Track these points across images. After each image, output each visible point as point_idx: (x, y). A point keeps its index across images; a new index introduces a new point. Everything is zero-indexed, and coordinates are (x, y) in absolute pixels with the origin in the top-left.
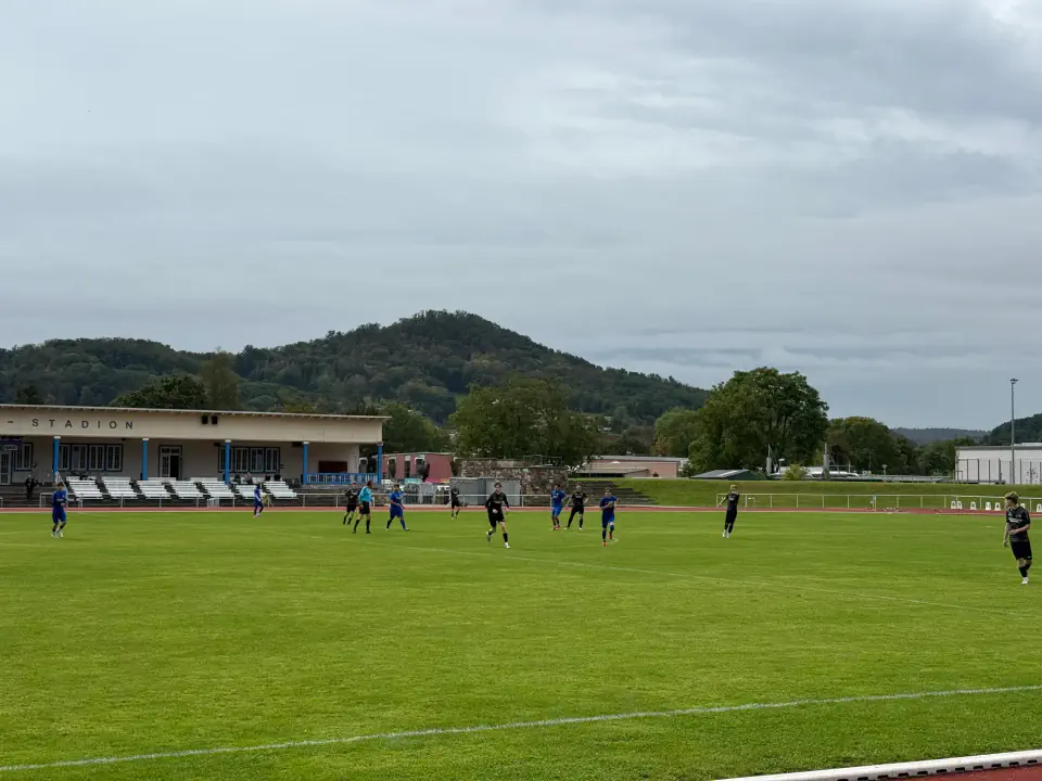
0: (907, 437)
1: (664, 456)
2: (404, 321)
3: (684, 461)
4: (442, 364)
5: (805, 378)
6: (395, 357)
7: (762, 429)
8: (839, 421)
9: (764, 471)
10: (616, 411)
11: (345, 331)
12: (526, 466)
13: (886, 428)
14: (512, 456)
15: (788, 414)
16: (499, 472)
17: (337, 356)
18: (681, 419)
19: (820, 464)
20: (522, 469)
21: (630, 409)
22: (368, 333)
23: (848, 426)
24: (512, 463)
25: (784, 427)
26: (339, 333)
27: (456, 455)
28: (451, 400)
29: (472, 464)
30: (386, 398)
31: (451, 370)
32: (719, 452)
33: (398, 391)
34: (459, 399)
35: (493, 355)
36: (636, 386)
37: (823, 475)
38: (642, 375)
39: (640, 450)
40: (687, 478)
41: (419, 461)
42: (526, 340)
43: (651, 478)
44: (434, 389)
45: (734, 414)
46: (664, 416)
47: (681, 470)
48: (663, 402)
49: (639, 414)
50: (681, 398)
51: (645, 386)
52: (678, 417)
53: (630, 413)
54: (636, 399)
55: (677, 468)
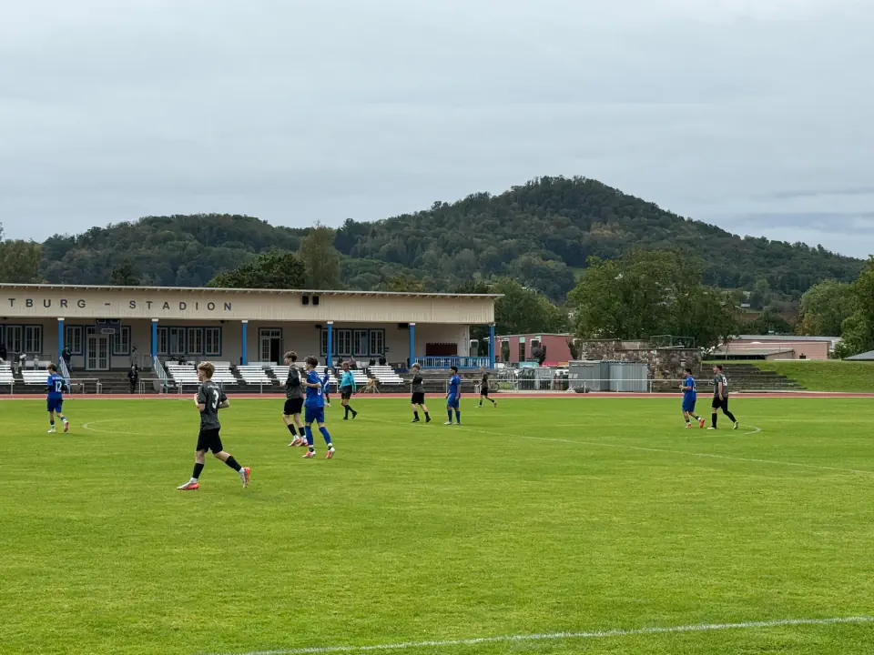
1: (812, 334)
2: (517, 189)
3: (835, 341)
4: (559, 236)
6: (507, 230)
10: (756, 285)
11: (452, 202)
12: (653, 348)
14: (638, 337)
16: (623, 355)
17: (444, 229)
18: (831, 294)
20: (649, 351)
21: (771, 280)
22: (477, 204)
24: (638, 345)
26: (445, 204)
27: (575, 336)
28: (570, 276)
29: (594, 346)
30: (498, 273)
31: (569, 242)
33: (510, 267)
34: (578, 274)
35: (616, 224)
36: (779, 256)
38: (786, 244)
39: (783, 329)
40: (839, 360)
41: (535, 343)
42: (652, 208)
43: (798, 360)
44: (551, 264)
46: (811, 290)
47: (833, 351)
48: (811, 273)
49: (783, 288)
50: (831, 269)
51: (790, 257)
52: (829, 291)
53: (773, 288)
54: (779, 271)
55: (828, 349)
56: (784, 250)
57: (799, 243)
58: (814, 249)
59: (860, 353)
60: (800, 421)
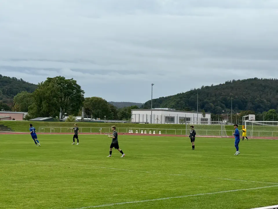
0: (114, 105)
1: (18, 111)
3: (26, 113)
5: (76, 81)
7: (58, 101)
8: (88, 99)
9: (59, 118)
13: (106, 101)
15: (68, 95)
18: (25, 97)
19: (80, 115)
21: (3, 91)
23: (92, 100)
25: (67, 100)
32: (41, 110)
36: (6, 82)
37: (81, 119)
38: (9, 78)
39: (7, 109)
40: (27, 121)
43: (12, 120)
45: (47, 95)
46: (18, 95)
47: (25, 117)
48: (18, 89)
49: (7, 94)
50: (25, 88)
51: (10, 82)
52: (24, 95)
53: (4, 94)
54: (7, 87)
55: (23, 117)
56: (8, 80)
57: (14, 78)
58: (19, 80)
59: (34, 118)
60: (11, 143)
